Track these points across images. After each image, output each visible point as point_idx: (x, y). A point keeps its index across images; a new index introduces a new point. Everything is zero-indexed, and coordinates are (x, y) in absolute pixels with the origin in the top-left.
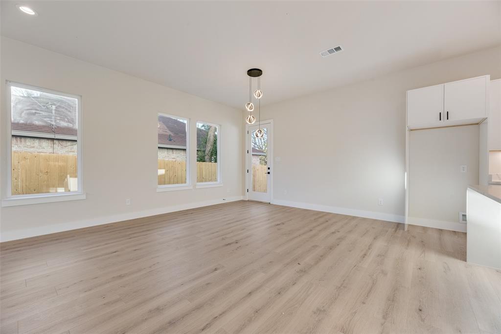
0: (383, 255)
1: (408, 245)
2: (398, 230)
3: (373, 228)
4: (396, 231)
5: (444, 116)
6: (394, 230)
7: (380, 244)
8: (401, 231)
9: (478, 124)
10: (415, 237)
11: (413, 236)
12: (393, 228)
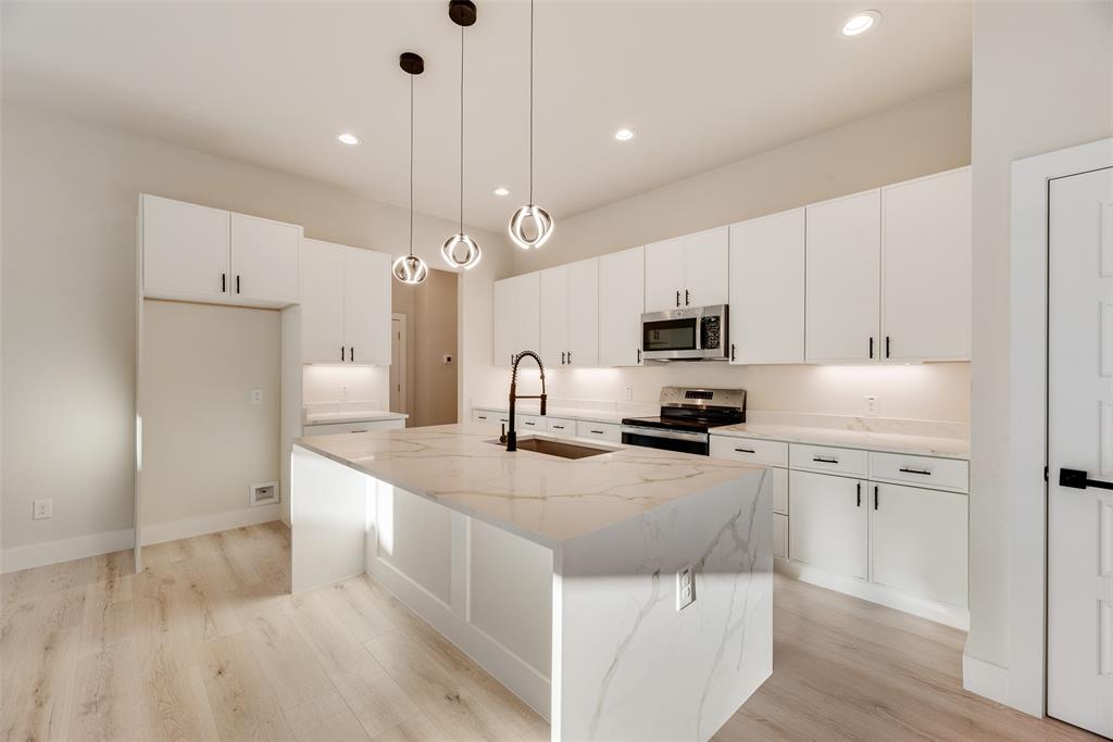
0: (103, 697)
1: (164, 617)
2: (117, 579)
3: (23, 608)
4: (111, 585)
5: (231, 283)
6: (103, 583)
7: (76, 661)
8: (128, 578)
9: (278, 310)
10: (172, 582)
11: (165, 581)
12: (98, 579)
